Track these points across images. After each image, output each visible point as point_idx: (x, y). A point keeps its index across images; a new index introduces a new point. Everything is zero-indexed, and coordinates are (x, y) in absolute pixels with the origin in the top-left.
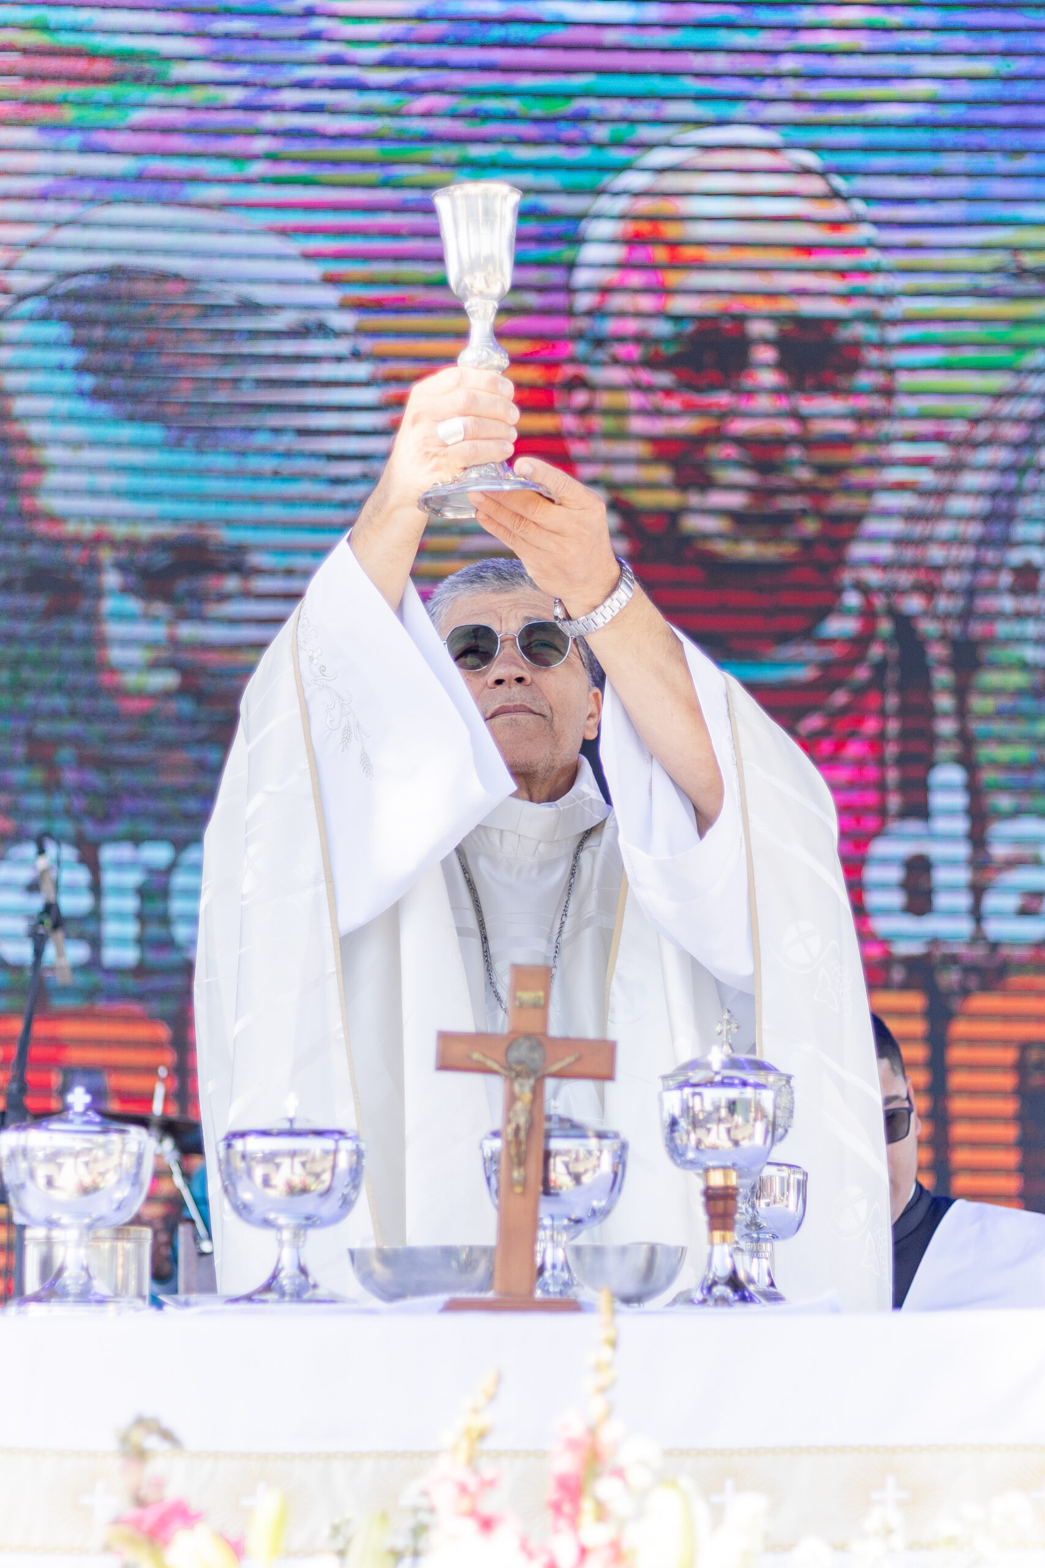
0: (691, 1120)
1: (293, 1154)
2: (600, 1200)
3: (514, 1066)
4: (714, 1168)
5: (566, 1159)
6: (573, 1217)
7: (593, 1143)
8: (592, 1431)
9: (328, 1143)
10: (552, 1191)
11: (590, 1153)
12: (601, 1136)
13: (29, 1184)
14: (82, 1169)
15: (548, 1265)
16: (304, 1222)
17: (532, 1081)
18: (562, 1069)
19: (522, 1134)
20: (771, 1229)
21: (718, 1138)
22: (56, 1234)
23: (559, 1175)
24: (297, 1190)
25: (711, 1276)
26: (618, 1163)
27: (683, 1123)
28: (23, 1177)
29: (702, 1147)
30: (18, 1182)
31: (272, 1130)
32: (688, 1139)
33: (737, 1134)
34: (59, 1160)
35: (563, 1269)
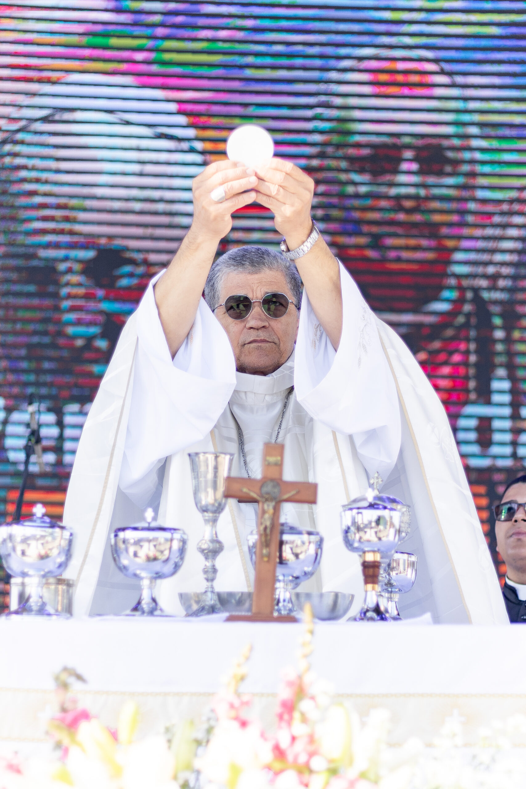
0: (356, 527)
1: (149, 541)
2: (308, 567)
3: (265, 495)
4: (369, 551)
5: (291, 546)
6: (295, 575)
7: (305, 537)
8: (300, 677)
9: (168, 535)
10: (284, 562)
11: (303, 543)
12: (310, 533)
13: (13, 554)
14: (40, 546)
15: (281, 600)
16: (155, 575)
17: (273, 503)
18: (289, 497)
19: (268, 531)
20: (398, 586)
21: (371, 536)
22: (27, 580)
23: (287, 553)
24: (151, 559)
25: (366, 607)
26: (319, 548)
27: (353, 529)
28: (10, 550)
29: (362, 540)
30: (7, 553)
31: (139, 527)
32: (355, 536)
33: (380, 535)
34: (29, 542)
35: (289, 602)
